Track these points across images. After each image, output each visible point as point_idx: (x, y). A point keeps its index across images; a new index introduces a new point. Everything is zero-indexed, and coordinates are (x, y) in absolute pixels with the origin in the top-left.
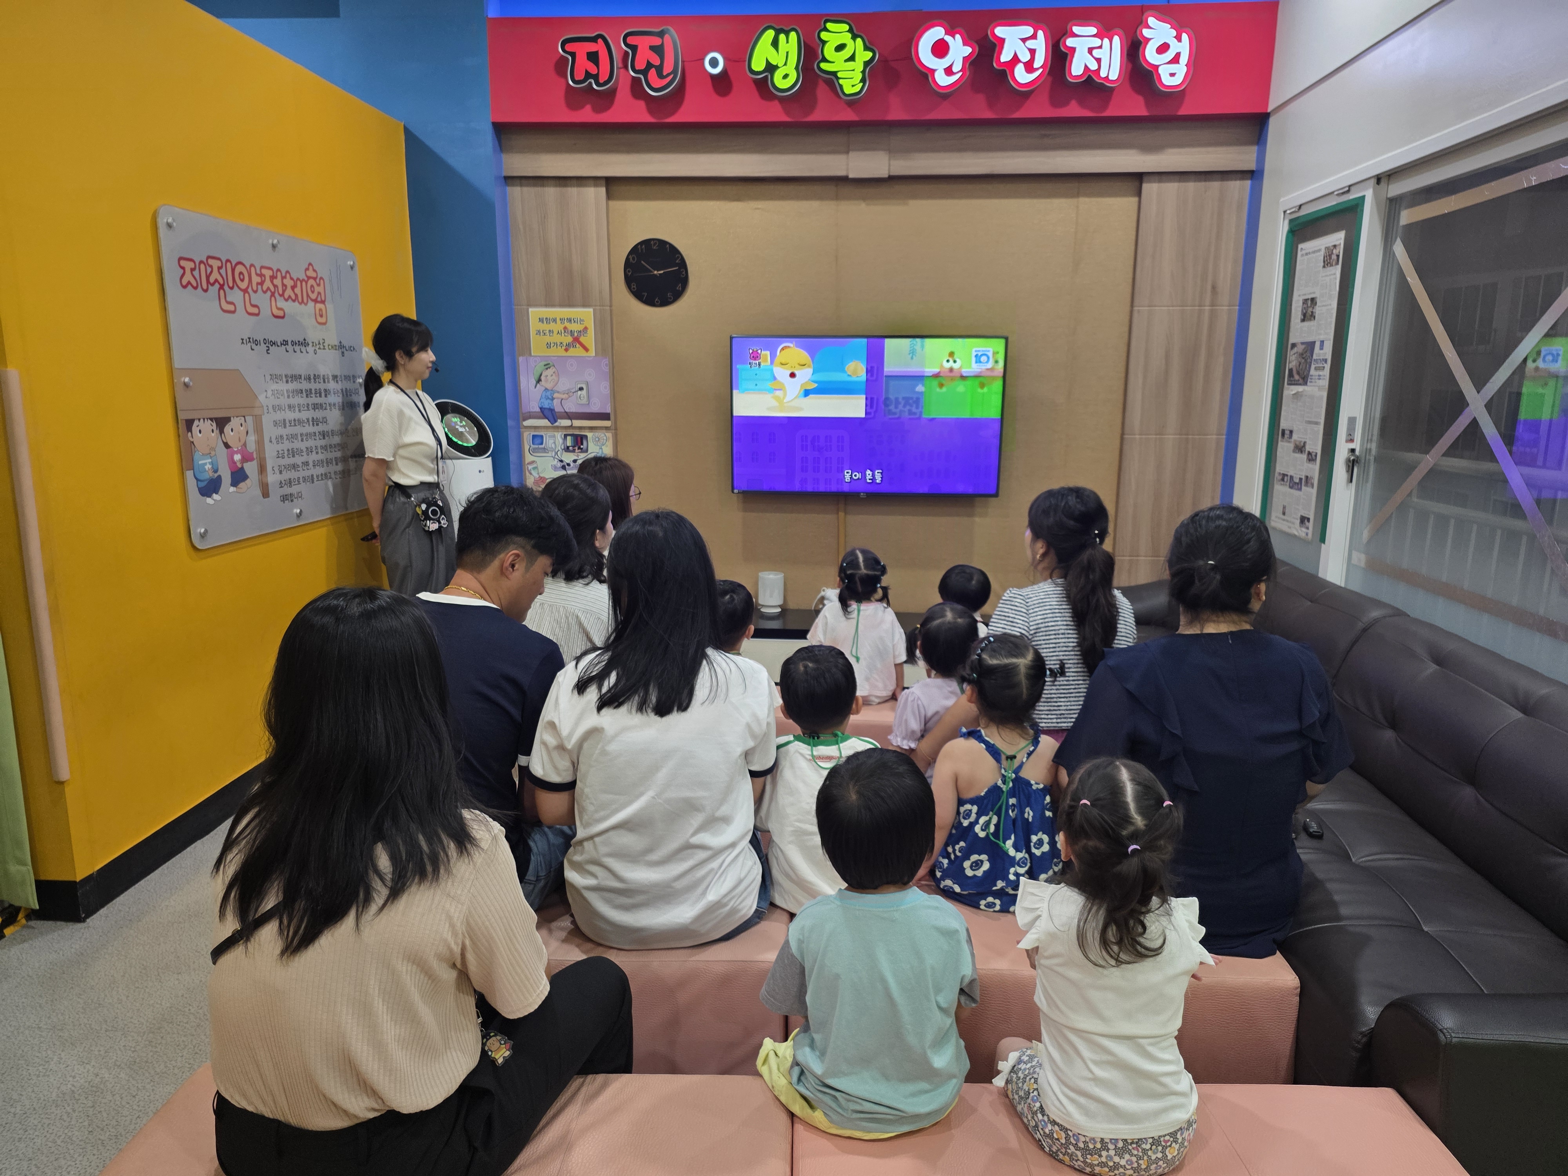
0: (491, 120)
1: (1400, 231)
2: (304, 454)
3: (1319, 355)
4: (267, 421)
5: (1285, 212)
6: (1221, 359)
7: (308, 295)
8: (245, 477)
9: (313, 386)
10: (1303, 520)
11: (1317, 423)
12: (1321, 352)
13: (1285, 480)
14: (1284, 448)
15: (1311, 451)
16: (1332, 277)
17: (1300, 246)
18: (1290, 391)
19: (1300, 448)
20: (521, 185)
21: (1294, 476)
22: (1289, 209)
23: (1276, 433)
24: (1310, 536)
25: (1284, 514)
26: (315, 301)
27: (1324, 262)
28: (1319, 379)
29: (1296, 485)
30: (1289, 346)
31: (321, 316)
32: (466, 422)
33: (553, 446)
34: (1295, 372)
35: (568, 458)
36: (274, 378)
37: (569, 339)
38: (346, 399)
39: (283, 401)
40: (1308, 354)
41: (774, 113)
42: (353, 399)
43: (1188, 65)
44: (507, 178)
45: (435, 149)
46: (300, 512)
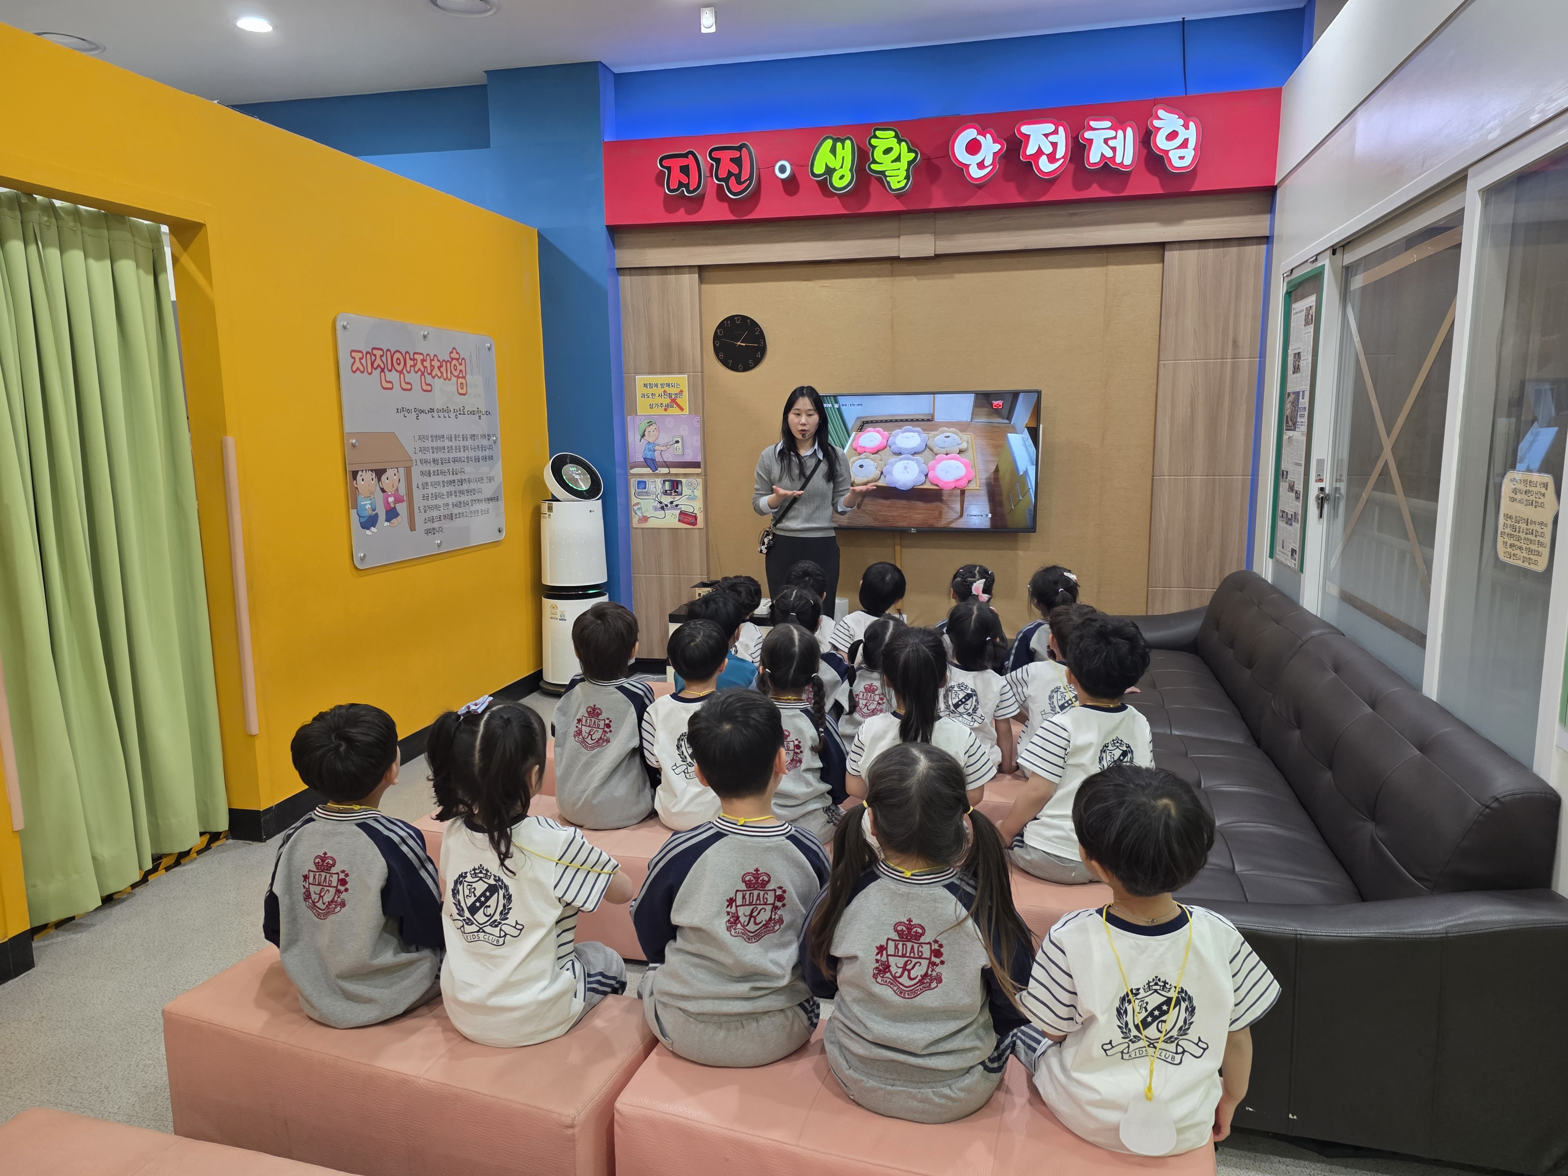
0: (605, 224)
2: (445, 497)
3: (1302, 403)
4: (416, 471)
5: (1284, 275)
7: (451, 373)
8: (397, 515)
9: (453, 444)
10: (1293, 552)
11: (1300, 465)
13: (1283, 515)
14: (1283, 487)
15: (1297, 489)
16: (1309, 335)
17: (1294, 306)
18: (1287, 434)
19: (1291, 488)
20: (630, 275)
21: (1288, 512)
22: (1286, 272)
23: (1280, 474)
24: (1296, 566)
25: (1282, 547)
26: (458, 377)
27: (1305, 320)
28: (1302, 425)
29: (1289, 522)
30: (1286, 396)
31: (462, 389)
32: (581, 470)
33: (654, 490)
34: (1289, 419)
35: (666, 500)
36: (422, 438)
37: (668, 401)
38: (481, 454)
39: (429, 456)
40: (1296, 403)
41: (834, 207)
42: (487, 453)
43: (1196, 148)
44: (618, 269)
45: (561, 249)
46: (441, 542)
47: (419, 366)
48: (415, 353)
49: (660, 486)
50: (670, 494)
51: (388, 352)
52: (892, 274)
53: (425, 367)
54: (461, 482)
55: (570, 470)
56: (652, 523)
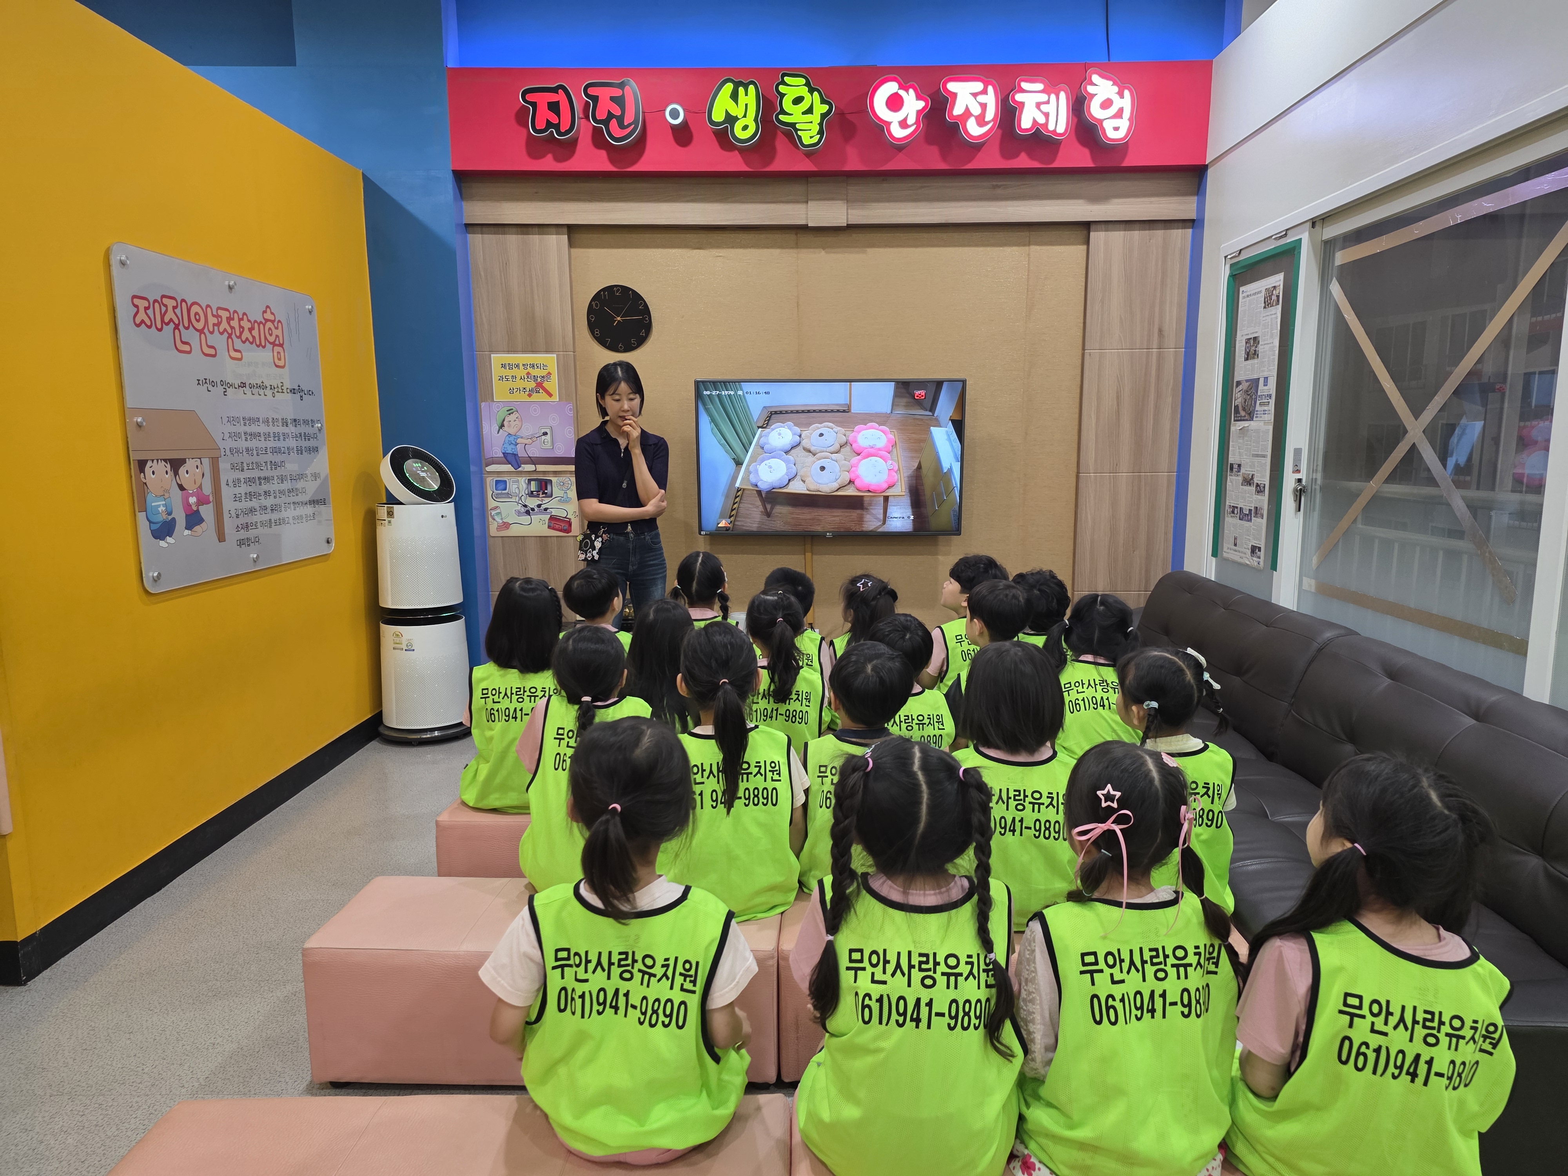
0: (451, 168)
1: (1335, 272)
2: (262, 498)
3: (1263, 391)
4: (224, 464)
5: (1226, 257)
6: (1170, 400)
7: (266, 338)
8: (201, 520)
9: (272, 429)
10: (1256, 549)
11: (1264, 456)
12: (1266, 387)
13: (1236, 512)
14: (1233, 482)
15: (1259, 482)
16: (1273, 316)
17: (1242, 289)
19: (1248, 481)
20: (482, 233)
21: (1244, 507)
22: (1230, 255)
23: (1225, 467)
24: (1262, 565)
25: (1235, 545)
26: (274, 344)
27: (1265, 302)
28: (1264, 414)
29: (1246, 516)
30: (1235, 384)
31: (279, 359)
32: (428, 467)
33: (517, 491)
35: (532, 503)
36: (232, 420)
37: (532, 384)
38: (305, 444)
39: (242, 444)
41: (734, 163)
42: (312, 443)
43: (1130, 119)
44: (467, 226)
45: (394, 197)
46: (258, 557)
47: (225, 325)
48: (219, 308)
49: (525, 486)
50: (538, 496)
52: (797, 246)
53: (232, 328)
54: (282, 478)
55: (413, 466)
56: (514, 531)
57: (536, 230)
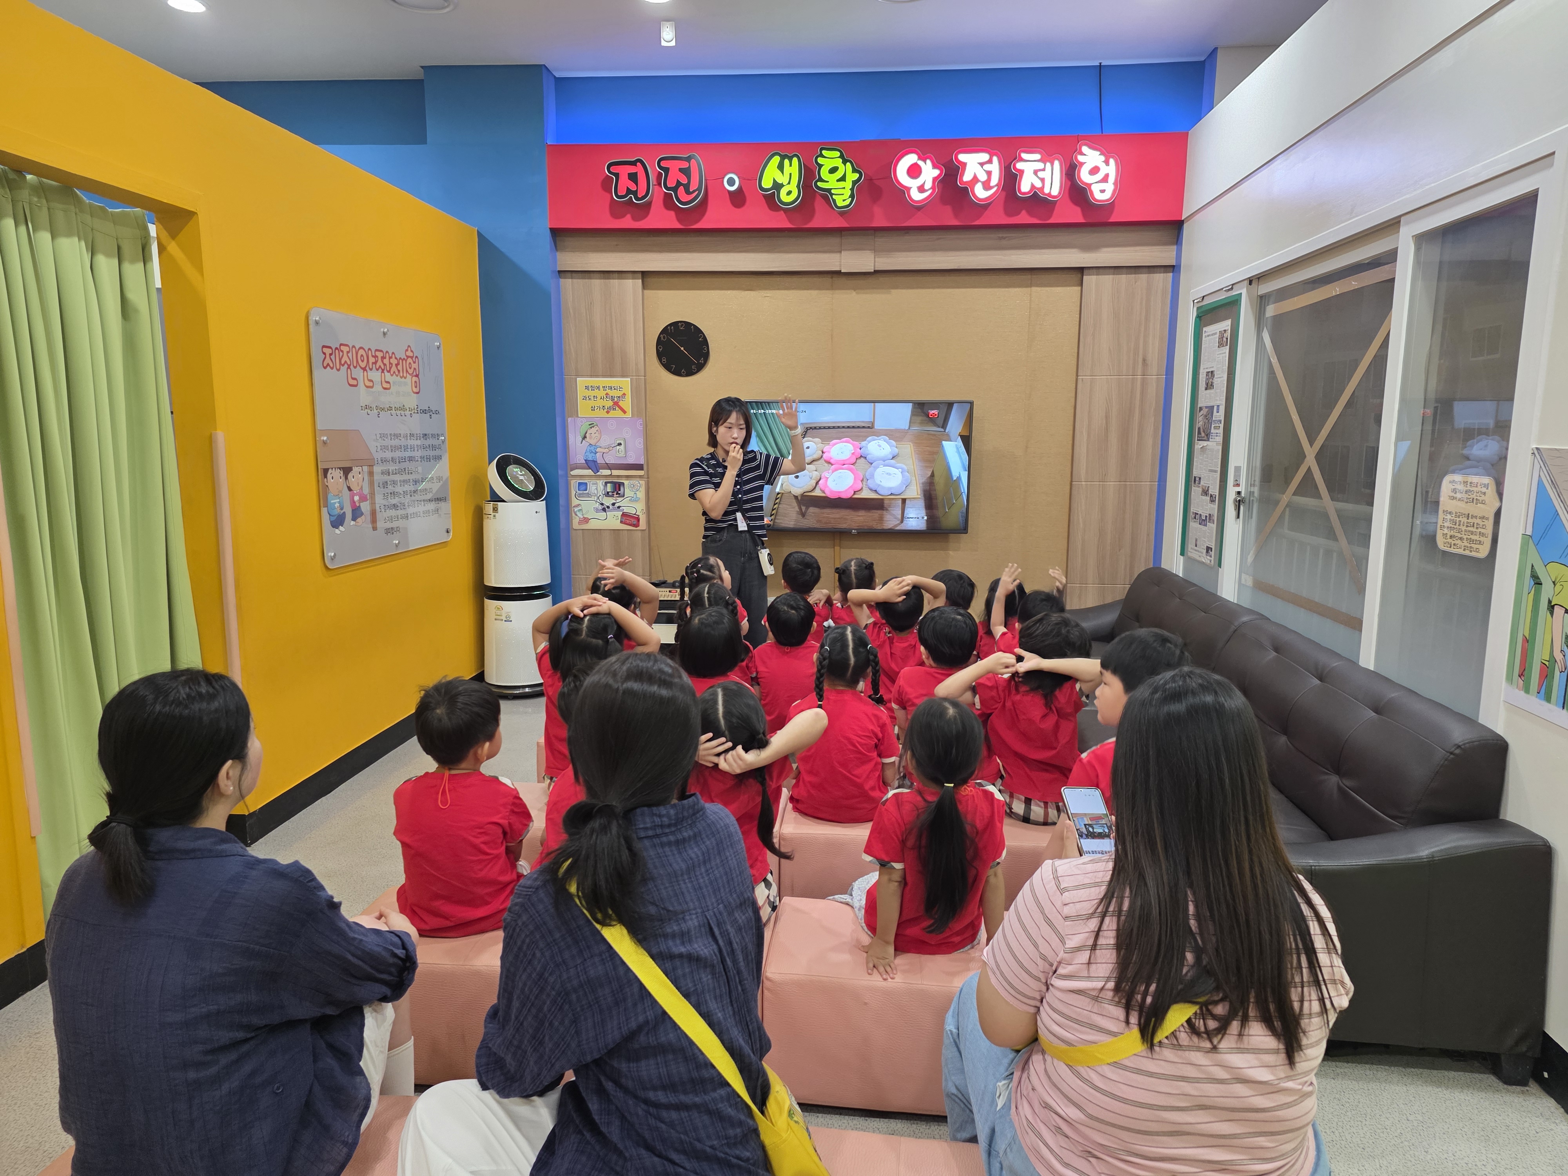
0: (548, 226)
1: (1267, 321)
2: (402, 496)
3: (1217, 416)
4: (377, 470)
5: (1194, 301)
7: (407, 371)
8: (362, 514)
9: (409, 442)
10: (1208, 549)
11: (1216, 471)
12: (1218, 413)
13: (1196, 518)
14: (1196, 491)
15: (1212, 494)
16: (1224, 355)
17: (1204, 329)
18: (1199, 445)
19: (1205, 492)
20: (572, 278)
21: (1202, 514)
22: (1196, 299)
23: (1191, 480)
24: (1212, 562)
25: (1196, 546)
26: (411, 375)
27: (1219, 343)
28: (1217, 436)
29: (1203, 522)
30: (1198, 410)
31: (416, 387)
32: (525, 471)
33: (596, 492)
34: (1202, 430)
35: (608, 501)
36: (383, 436)
37: (610, 403)
38: (432, 453)
39: (389, 455)
40: (1209, 416)
41: (780, 221)
42: (437, 453)
43: (1115, 184)
44: (560, 272)
45: (503, 250)
46: (399, 543)
47: (380, 363)
48: (377, 350)
49: (602, 487)
50: (612, 496)
51: (354, 349)
52: (832, 288)
53: (385, 365)
54: (416, 482)
55: (514, 471)
56: (593, 525)
57: (616, 275)
